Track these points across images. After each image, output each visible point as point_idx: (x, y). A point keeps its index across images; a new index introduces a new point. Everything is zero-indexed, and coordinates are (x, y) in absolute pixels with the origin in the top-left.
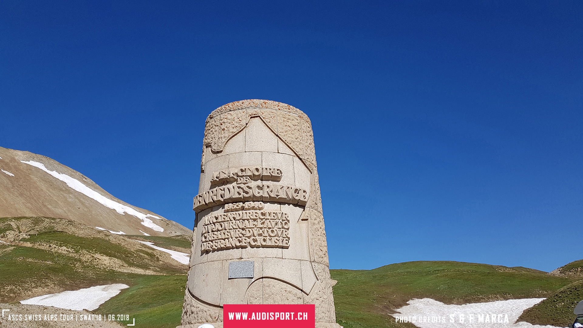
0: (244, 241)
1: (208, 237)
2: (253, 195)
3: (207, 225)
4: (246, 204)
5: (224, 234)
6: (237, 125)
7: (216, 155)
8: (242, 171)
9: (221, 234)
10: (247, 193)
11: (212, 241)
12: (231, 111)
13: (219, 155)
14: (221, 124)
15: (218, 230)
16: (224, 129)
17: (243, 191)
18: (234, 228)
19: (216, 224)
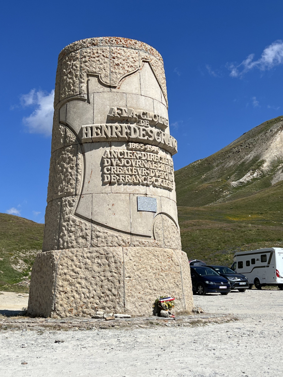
0: (149, 180)
1: (112, 170)
2: (155, 140)
3: (110, 158)
4: (148, 147)
5: (132, 170)
6: (132, 65)
7: (108, 89)
8: (144, 114)
9: (128, 170)
10: (150, 136)
11: (118, 175)
12: (123, 47)
13: (113, 90)
14: (114, 58)
15: (124, 166)
16: (118, 65)
17: (147, 134)
18: (140, 167)
19: (122, 159)
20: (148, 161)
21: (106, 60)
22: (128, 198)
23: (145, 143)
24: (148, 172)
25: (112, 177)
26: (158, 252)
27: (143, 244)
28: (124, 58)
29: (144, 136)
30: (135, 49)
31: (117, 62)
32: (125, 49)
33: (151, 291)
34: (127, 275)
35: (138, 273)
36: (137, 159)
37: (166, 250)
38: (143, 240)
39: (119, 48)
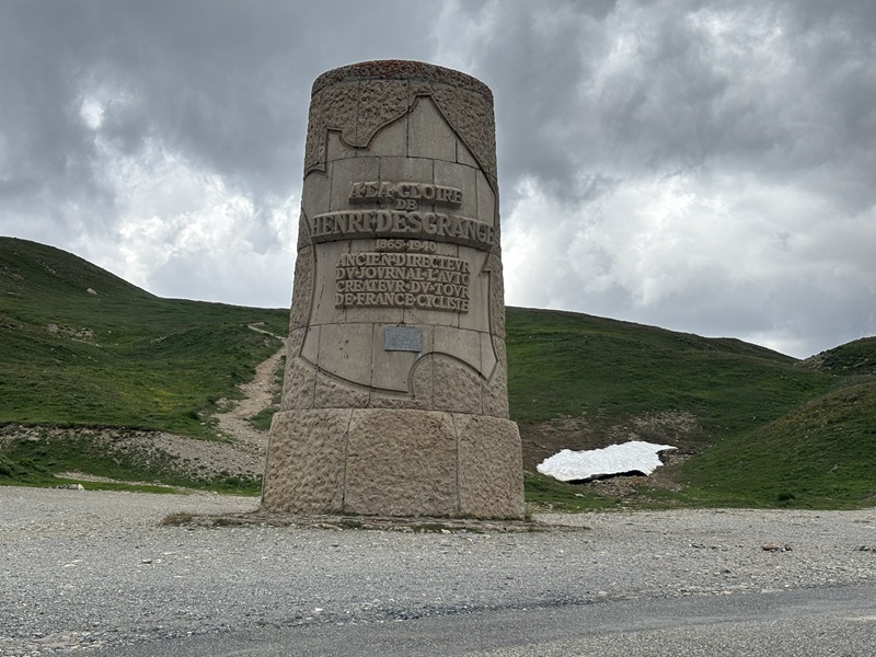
0: (407, 299)
1: (347, 286)
2: (423, 231)
3: (345, 267)
4: (412, 244)
5: (377, 285)
7: (353, 152)
8: (405, 189)
9: (370, 285)
10: (413, 226)
11: (355, 294)
12: (382, 78)
13: (360, 153)
14: (364, 100)
15: (364, 279)
16: (369, 110)
17: (408, 224)
18: (392, 279)
20: (408, 268)
22: (370, 331)
23: (405, 238)
24: (407, 286)
25: (347, 298)
29: (401, 227)
30: (401, 79)
34: (352, 452)
35: (372, 450)
36: (387, 265)
38: (390, 398)
39: (374, 81)
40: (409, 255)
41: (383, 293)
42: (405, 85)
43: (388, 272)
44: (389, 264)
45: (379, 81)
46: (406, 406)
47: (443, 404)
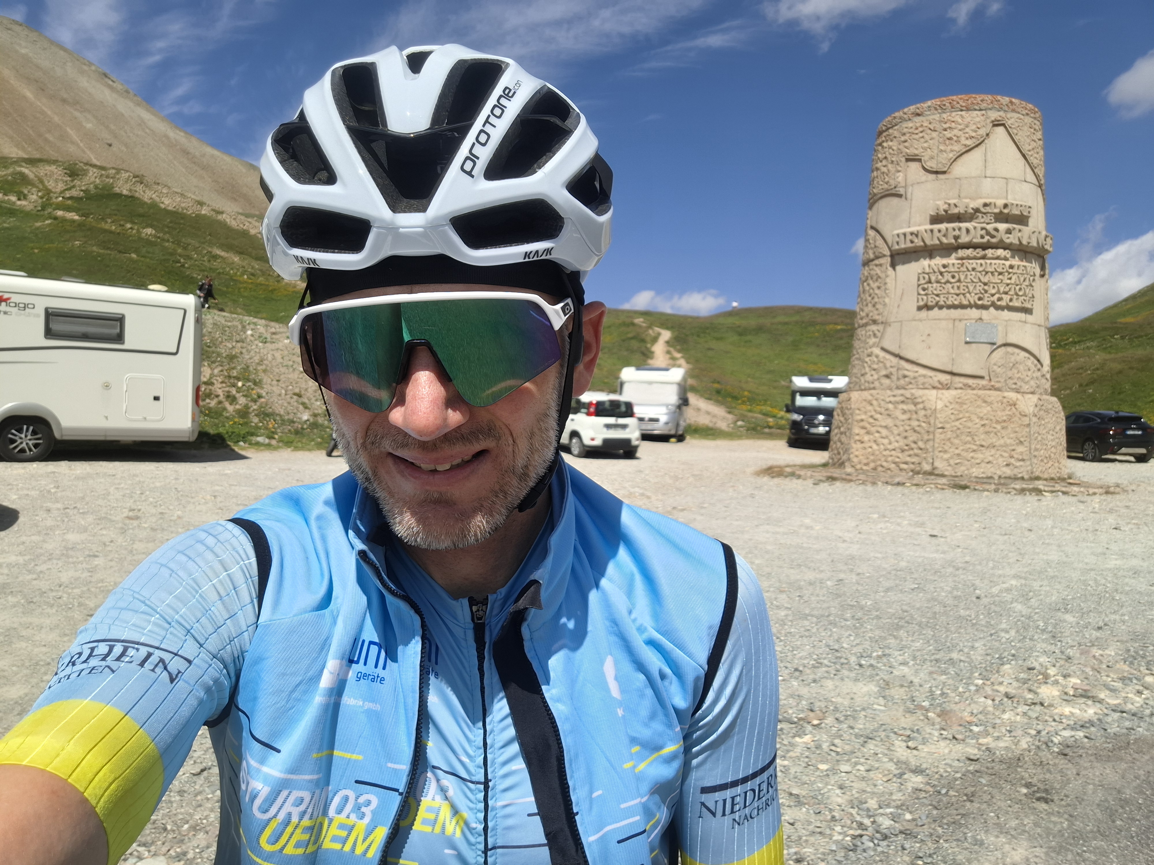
0: (986, 299)
1: (930, 289)
2: (1001, 241)
3: (928, 274)
4: (990, 252)
5: (958, 288)
6: (974, 134)
7: (933, 176)
8: (985, 205)
9: (953, 287)
10: (993, 237)
11: (937, 295)
12: (962, 110)
13: (940, 176)
14: (945, 130)
15: (948, 282)
16: (950, 139)
17: (988, 233)
18: (973, 282)
19: (945, 274)
20: (987, 273)
21: (934, 134)
22: (951, 326)
23: (984, 247)
24: (986, 288)
25: (930, 299)
26: (992, 398)
27: (970, 386)
28: (960, 127)
29: (982, 237)
30: (981, 110)
31: (949, 136)
32: (963, 113)
33: (975, 447)
34: (940, 425)
35: (957, 423)
36: (968, 270)
37: (1006, 394)
38: (970, 381)
39: (954, 114)
40: (988, 261)
41: (964, 294)
42: (983, 115)
43: (969, 277)
44: (970, 269)
45: (960, 113)
46: (984, 388)
47: (1014, 386)
